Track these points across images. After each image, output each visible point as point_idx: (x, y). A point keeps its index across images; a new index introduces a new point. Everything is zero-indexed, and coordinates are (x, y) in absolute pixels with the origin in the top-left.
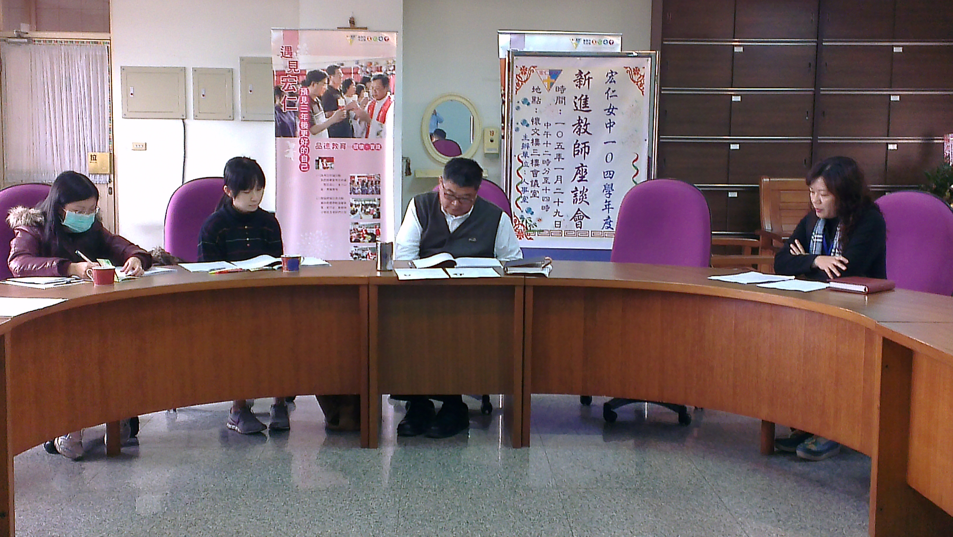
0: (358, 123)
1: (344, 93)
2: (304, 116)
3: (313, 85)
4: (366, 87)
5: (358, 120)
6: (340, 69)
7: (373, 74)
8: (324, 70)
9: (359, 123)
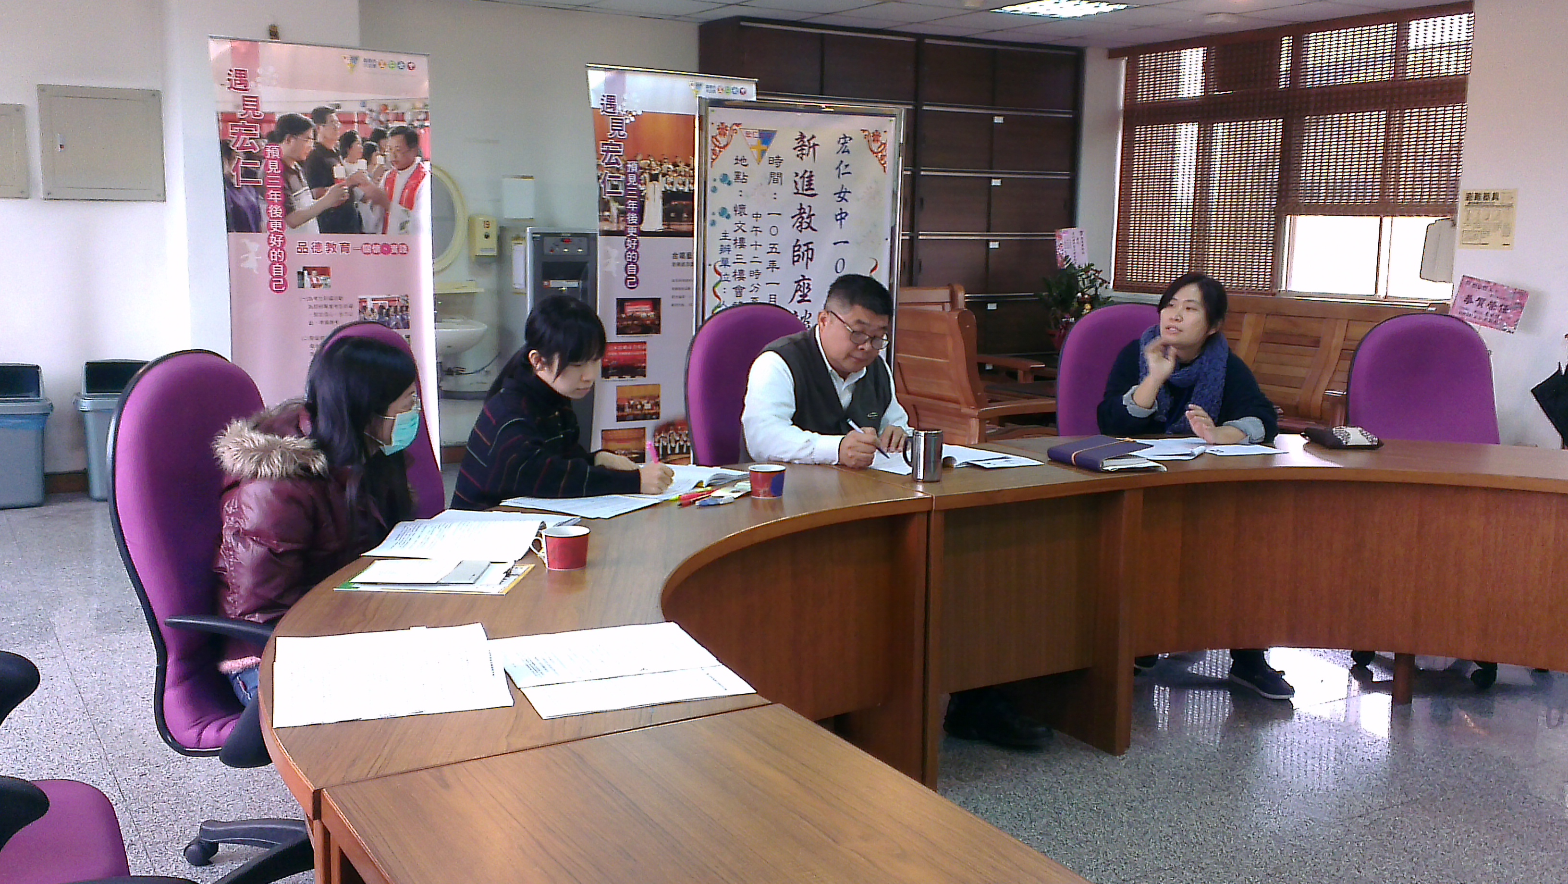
0: (369, 208)
1: (343, 158)
2: (276, 195)
3: (289, 141)
4: (381, 149)
5: (370, 202)
6: (333, 114)
7: (390, 125)
8: (306, 115)
9: (372, 208)
